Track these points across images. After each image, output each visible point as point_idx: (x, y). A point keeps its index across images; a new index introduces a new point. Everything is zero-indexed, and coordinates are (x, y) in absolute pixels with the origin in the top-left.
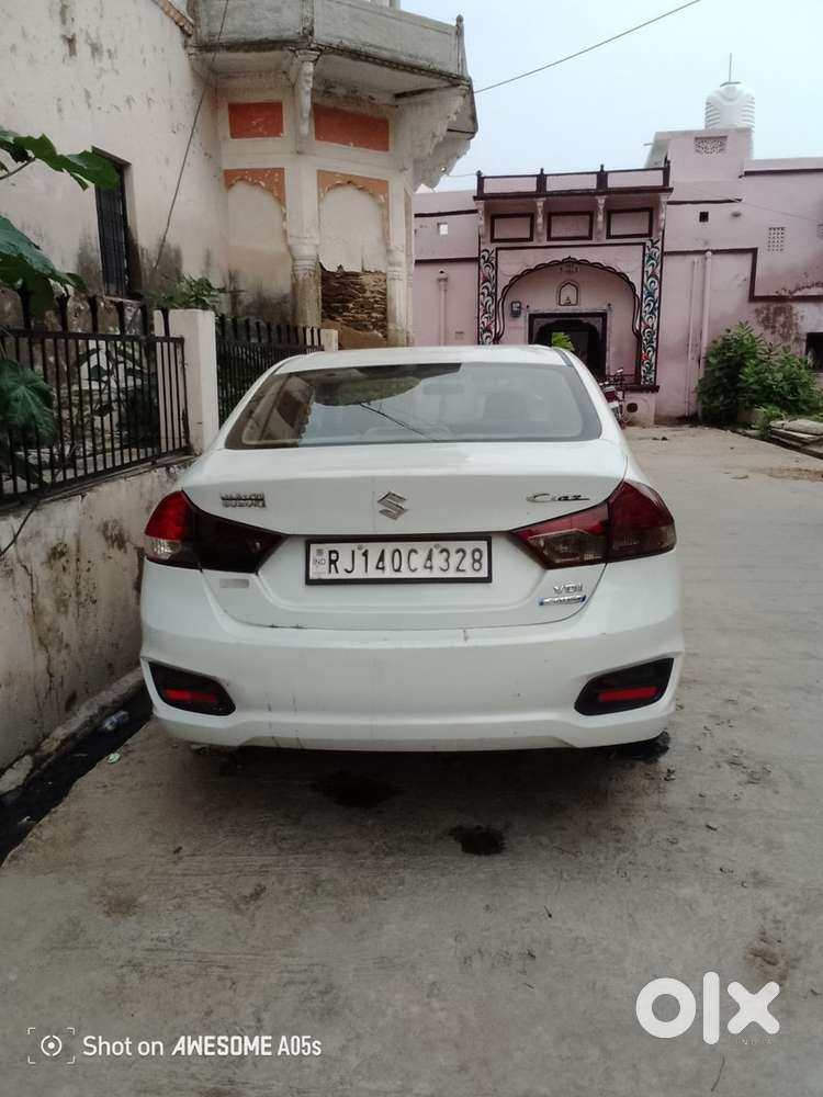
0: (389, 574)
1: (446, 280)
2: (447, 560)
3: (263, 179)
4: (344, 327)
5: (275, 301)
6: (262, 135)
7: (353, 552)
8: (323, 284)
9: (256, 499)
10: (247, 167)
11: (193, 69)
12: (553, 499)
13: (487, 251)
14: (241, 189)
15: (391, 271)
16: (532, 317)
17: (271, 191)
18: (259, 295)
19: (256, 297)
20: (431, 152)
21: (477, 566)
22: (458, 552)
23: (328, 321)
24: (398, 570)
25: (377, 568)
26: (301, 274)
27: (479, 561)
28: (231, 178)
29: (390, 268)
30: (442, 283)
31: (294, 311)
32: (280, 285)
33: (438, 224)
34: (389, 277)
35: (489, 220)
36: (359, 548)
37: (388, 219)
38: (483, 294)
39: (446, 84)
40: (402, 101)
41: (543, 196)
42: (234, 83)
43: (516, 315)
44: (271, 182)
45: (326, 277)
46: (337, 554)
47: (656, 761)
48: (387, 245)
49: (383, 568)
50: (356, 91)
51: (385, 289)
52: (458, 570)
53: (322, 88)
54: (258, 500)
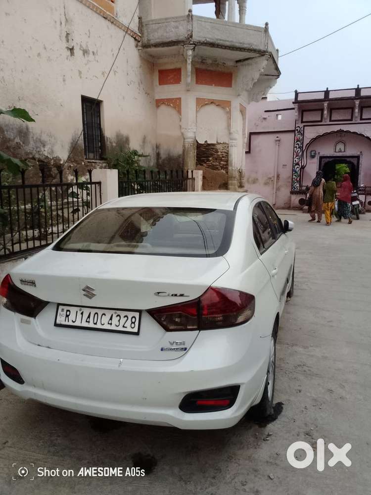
0: (91, 325)
1: (279, 141)
2: (119, 321)
3: (172, 103)
4: (207, 169)
5: (175, 158)
6: (172, 83)
7: (77, 312)
8: (197, 149)
9: (32, 283)
10: (165, 98)
11: (140, 56)
12: (169, 295)
13: (298, 127)
14: (163, 108)
15: (231, 142)
16: (321, 158)
17: (175, 108)
18: (169, 155)
19: (167, 156)
20: (252, 87)
21: (133, 325)
22: (125, 317)
23: (199, 166)
24: (96, 324)
25: (87, 321)
26: (187, 145)
27: (134, 323)
28: (159, 103)
29: (231, 141)
30: (278, 142)
31: (183, 162)
32: (177, 150)
33: (277, 115)
34: (230, 145)
35: (301, 113)
36: (80, 310)
37: (230, 118)
38: (296, 147)
39: (258, 55)
40: (239, 64)
41: (327, 101)
42: (161, 61)
43: (313, 157)
44: (175, 104)
45: (199, 146)
46: (70, 311)
47: (265, 426)
48: (229, 130)
49: (89, 322)
50: (216, 61)
51: (228, 151)
52: (124, 327)
53: (200, 60)
54: (33, 283)
